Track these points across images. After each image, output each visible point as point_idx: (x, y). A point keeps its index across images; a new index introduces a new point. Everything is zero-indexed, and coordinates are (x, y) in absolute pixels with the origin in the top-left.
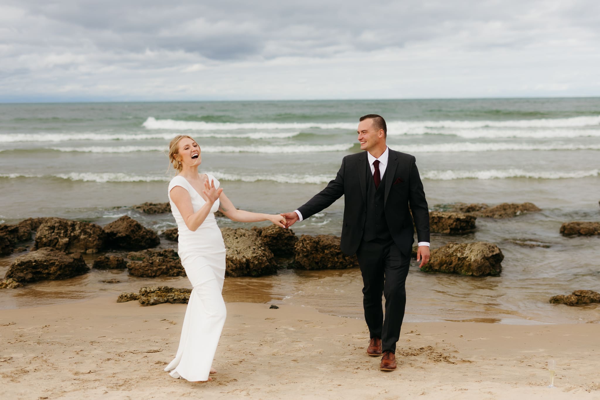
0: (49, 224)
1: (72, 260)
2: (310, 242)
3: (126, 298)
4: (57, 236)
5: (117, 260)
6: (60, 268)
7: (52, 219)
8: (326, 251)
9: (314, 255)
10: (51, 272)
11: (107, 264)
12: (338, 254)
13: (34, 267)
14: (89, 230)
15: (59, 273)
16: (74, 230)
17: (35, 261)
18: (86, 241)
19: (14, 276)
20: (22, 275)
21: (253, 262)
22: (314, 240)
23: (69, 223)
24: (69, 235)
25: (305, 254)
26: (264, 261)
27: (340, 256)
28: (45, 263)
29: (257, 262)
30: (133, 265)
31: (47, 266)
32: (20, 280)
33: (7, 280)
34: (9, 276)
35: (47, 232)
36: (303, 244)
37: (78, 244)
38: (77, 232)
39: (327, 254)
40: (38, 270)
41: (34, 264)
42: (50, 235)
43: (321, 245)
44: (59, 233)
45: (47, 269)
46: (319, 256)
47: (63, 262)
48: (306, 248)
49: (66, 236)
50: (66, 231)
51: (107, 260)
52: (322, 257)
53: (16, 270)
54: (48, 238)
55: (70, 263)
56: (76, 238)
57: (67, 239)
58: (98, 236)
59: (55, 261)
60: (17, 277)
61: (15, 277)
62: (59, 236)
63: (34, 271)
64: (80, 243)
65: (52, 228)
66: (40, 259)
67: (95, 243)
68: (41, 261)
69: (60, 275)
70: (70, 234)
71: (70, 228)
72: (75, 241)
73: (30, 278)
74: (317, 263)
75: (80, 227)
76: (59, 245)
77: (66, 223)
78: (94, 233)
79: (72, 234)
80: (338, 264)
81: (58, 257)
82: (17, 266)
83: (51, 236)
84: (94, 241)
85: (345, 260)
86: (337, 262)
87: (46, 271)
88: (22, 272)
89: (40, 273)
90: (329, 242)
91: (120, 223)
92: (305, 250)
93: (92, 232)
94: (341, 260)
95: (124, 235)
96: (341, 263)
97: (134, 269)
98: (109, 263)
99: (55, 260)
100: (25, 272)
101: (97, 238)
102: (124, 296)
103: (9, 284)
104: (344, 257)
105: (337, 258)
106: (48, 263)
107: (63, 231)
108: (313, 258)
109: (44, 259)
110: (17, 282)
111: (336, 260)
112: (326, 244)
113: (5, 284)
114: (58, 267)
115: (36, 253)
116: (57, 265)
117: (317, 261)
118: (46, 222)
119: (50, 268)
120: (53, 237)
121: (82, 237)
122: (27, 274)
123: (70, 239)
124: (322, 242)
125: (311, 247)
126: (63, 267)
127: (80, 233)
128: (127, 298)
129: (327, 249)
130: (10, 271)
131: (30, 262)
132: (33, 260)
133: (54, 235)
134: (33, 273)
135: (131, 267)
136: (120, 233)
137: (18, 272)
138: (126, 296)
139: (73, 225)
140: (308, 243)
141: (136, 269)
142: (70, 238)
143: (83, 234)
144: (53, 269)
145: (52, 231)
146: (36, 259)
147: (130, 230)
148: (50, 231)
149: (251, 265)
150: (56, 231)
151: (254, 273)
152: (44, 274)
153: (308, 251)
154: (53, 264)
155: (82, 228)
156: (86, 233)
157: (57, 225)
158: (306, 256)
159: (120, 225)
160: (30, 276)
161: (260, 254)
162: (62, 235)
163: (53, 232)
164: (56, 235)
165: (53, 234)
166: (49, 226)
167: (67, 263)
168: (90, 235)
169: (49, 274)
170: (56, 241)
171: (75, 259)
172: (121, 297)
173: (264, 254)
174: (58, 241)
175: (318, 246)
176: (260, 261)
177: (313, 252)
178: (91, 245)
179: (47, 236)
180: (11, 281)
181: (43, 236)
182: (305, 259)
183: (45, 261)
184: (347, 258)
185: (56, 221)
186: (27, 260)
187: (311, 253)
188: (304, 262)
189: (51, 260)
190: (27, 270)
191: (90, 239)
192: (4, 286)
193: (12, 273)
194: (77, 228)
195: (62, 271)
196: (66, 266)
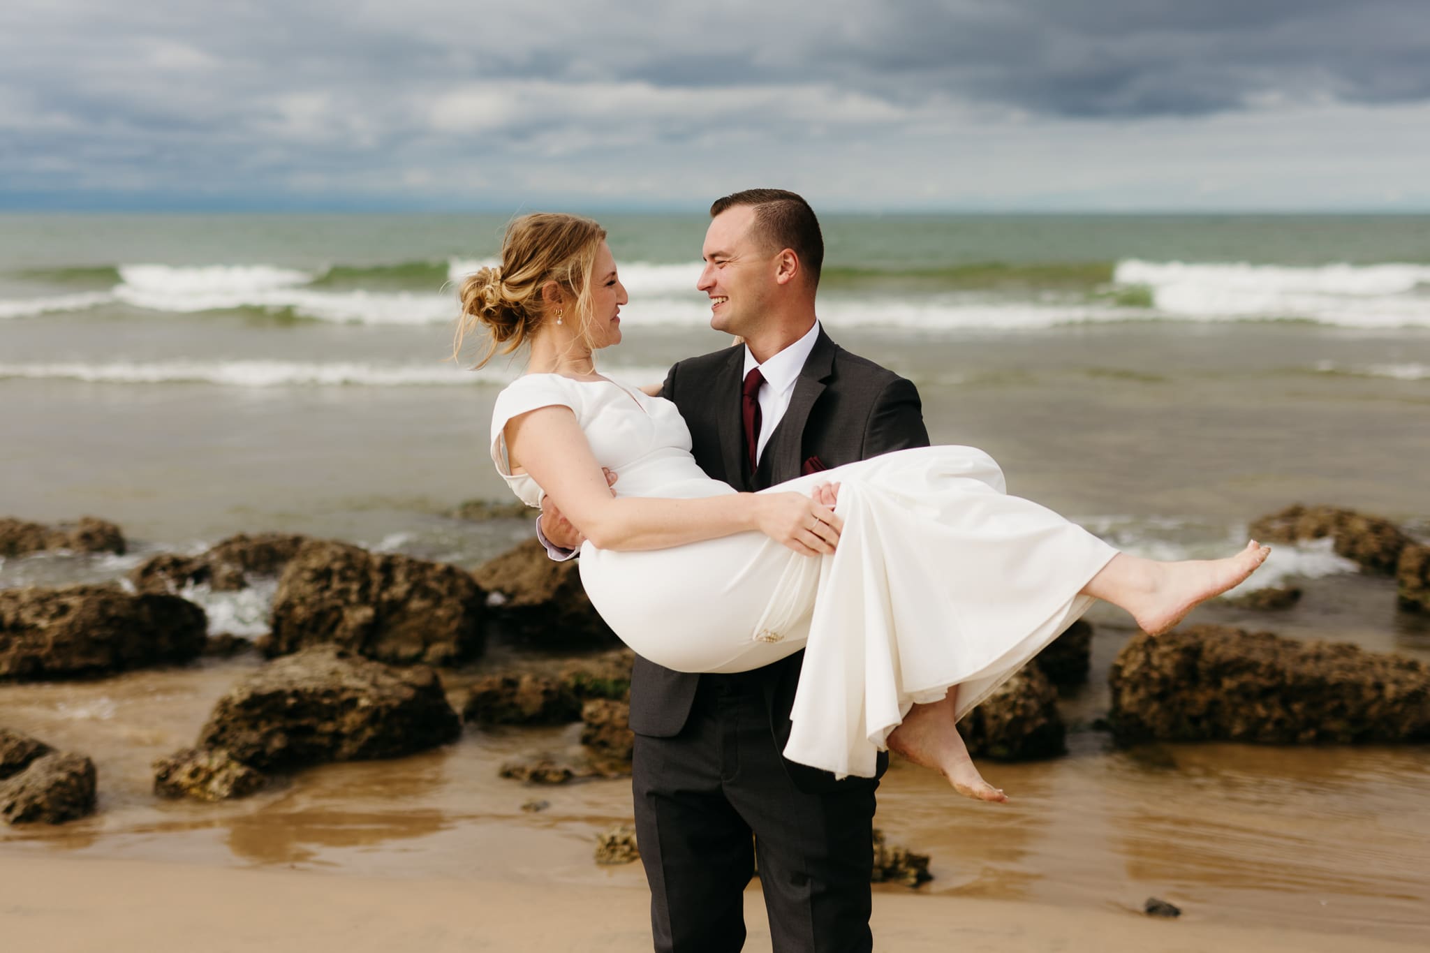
0: (314, 563)
1: (408, 693)
2: (1175, 651)
3: (626, 848)
4: (339, 602)
5: (546, 693)
6: (374, 716)
7: (321, 545)
8: (1228, 683)
9: (1185, 694)
10: (345, 730)
11: (512, 705)
12: (1265, 693)
13: (294, 713)
14: (433, 585)
15: (369, 732)
16: (388, 581)
17: (296, 694)
18: (425, 617)
19: (230, 741)
20: (254, 737)
21: (995, 717)
22: (1185, 642)
23: (377, 562)
24: (373, 599)
25: (1157, 690)
26: (1032, 713)
27: (1273, 699)
28: (327, 701)
29: (1009, 717)
30: (605, 715)
31: (332, 708)
32: (249, 753)
33: (211, 757)
34: (213, 741)
35: (309, 589)
36: (1148, 656)
37: (402, 628)
38: (400, 589)
39: (1230, 692)
40: (304, 722)
41: (294, 705)
42: (317, 597)
43: (1207, 662)
44: (343, 593)
45: (331, 718)
46: (1202, 698)
47: (382, 698)
48: (1157, 669)
49: (364, 599)
50: (366, 586)
51: (509, 690)
52: (1214, 703)
53: (235, 721)
54: (313, 605)
55: (405, 703)
56: (397, 606)
57: (367, 612)
58: (464, 602)
59: (360, 694)
60: (240, 743)
61: (232, 745)
62: (347, 603)
63: (290, 724)
64: (412, 623)
65: (323, 575)
66: (310, 686)
67: (454, 625)
68: (315, 693)
69: (372, 740)
70: (379, 595)
71: (376, 578)
72: (394, 618)
73: (280, 751)
74: (1195, 720)
75: (408, 575)
76: (345, 630)
77: (367, 562)
78: (452, 591)
79: (385, 596)
80: (1269, 727)
81: (363, 678)
82: (238, 706)
83: (322, 600)
84: (451, 618)
85: (1290, 712)
86: (1264, 721)
87: (329, 727)
88: (254, 727)
89: (310, 730)
90: (1233, 652)
91: (520, 560)
92: (1155, 675)
93: (443, 589)
94: (1278, 713)
95: (538, 600)
96: (1279, 723)
97: (607, 728)
98: (518, 699)
99: (357, 690)
100: (264, 729)
101: (461, 609)
102: (619, 840)
103: (219, 770)
104: (1285, 703)
105: (1266, 706)
106: (336, 701)
107: (355, 587)
108: (1183, 703)
109: (321, 686)
110: (244, 762)
111: (1261, 711)
112: (1225, 658)
113: (206, 769)
114: (366, 715)
115: (296, 662)
116: (365, 709)
117: (1194, 711)
118: (305, 555)
119: (342, 714)
120: (328, 604)
121: (416, 604)
122: (269, 736)
123: (378, 611)
124: (1212, 650)
125: (1178, 666)
126: (383, 713)
127: (410, 594)
128: (632, 849)
129: (1231, 675)
130: (218, 722)
131: (278, 695)
132: (289, 689)
133: (332, 597)
134: (292, 733)
135: (597, 721)
136: (525, 592)
137: (240, 729)
138: (626, 842)
139: (388, 566)
140: (1164, 655)
141: (614, 729)
142: (377, 605)
143: (416, 596)
144: (351, 719)
145: (322, 583)
146: (300, 686)
147: (554, 585)
148: (319, 586)
149: (990, 724)
150: (336, 584)
151: (1000, 751)
152: (322, 735)
153: (1164, 680)
154: (352, 703)
155: (413, 578)
156: (426, 593)
157: (337, 566)
158: (1161, 697)
159: (521, 570)
160: (277, 743)
161: (1018, 689)
162: (353, 598)
163: (327, 587)
164: (338, 598)
165: (327, 594)
166: (314, 571)
167: (395, 703)
168: (438, 601)
169: (337, 736)
170: (334, 615)
171: (420, 689)
172: (612, 845)
173: (1029, 687)
174: (340, 618)
175: (1201, 665)
176: (1019, 712)
177: (1183, 684)
178: (442, 631)
179: (309, 600)
180: (223, 762)
181: (296, 601)
182: (1155, 707)
183: (329, 693)
184: (1297, 707)
185: (333, 553)
186: (268, 688)
187: (1177, 689)
188: (1154, 717)
189: (344, 689)
190: (269, 721)
191: (440, 613)
192: (202, 776)
193: (223, 730)
194: (400, 576)
195: (379, 726)
196: (393, 712)
